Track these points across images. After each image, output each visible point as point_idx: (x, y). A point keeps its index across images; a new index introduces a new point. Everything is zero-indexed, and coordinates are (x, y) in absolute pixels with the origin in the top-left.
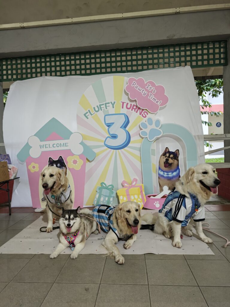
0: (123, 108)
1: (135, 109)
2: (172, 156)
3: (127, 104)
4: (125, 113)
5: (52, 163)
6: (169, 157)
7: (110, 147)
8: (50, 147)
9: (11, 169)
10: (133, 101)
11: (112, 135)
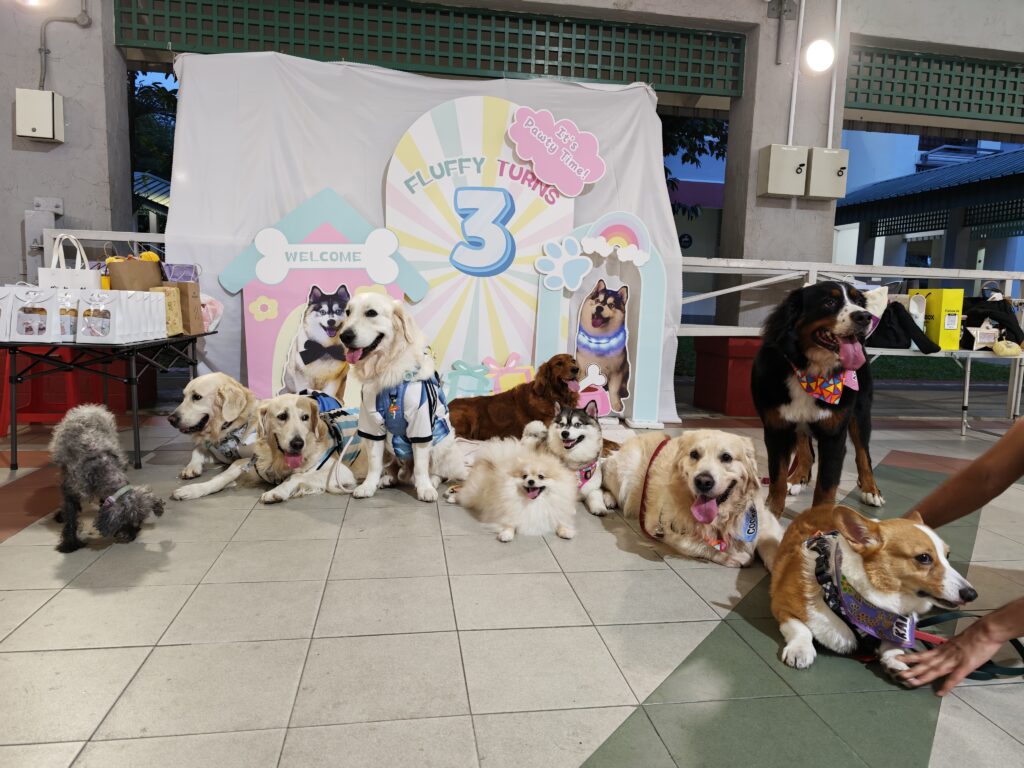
0: (501, 174)
1: (530, 182)
2: (610, 300)
3: (513, 167)
4: (507, 188)
5: (317, 300)
6: (604, 302)
7: (464, 268)
8: (314, 258)
9: (208, 306)
10: (526, 162)
11: (471, 240)
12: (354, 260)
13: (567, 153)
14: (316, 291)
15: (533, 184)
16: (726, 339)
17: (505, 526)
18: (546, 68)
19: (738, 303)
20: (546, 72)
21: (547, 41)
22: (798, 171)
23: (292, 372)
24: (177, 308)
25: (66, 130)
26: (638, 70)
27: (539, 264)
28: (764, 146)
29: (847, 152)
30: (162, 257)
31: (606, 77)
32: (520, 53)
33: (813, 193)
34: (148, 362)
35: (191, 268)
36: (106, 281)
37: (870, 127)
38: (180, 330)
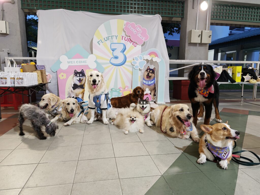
0: (122, 39)
1: (130, 41)
2: (151, 71)
3: (125, 37)
4: (124, 43)
5: (76, 73)
6: (149, 72)
7: (113, 64)
8: (75, 63)
9: (48, 76)
10: (128, 36)
11: (115, 57)
12: (85, 63)
13: (139, 33)
14: (76, 71)
15: (130, 42)
16: (181, 81)
17: (126, 130)
18: (133, 11)
19: (184, 71)
20: (133, 12)
21: (133, 4)
22: (199, 36)
23: (70, 92)
24: (40, 76)
25: (10, 31)
26: (157, 11)
27: (133, 62)
28: (190, 30)
29: (211, 31)
30: (36, 63)
31: (149, 13)
32: (126, 8)
33: (203, 42)
34: (33, 91)
35: (43, 66)
36: (22, 70)
37: (217, 24)
38: (41, 82)
